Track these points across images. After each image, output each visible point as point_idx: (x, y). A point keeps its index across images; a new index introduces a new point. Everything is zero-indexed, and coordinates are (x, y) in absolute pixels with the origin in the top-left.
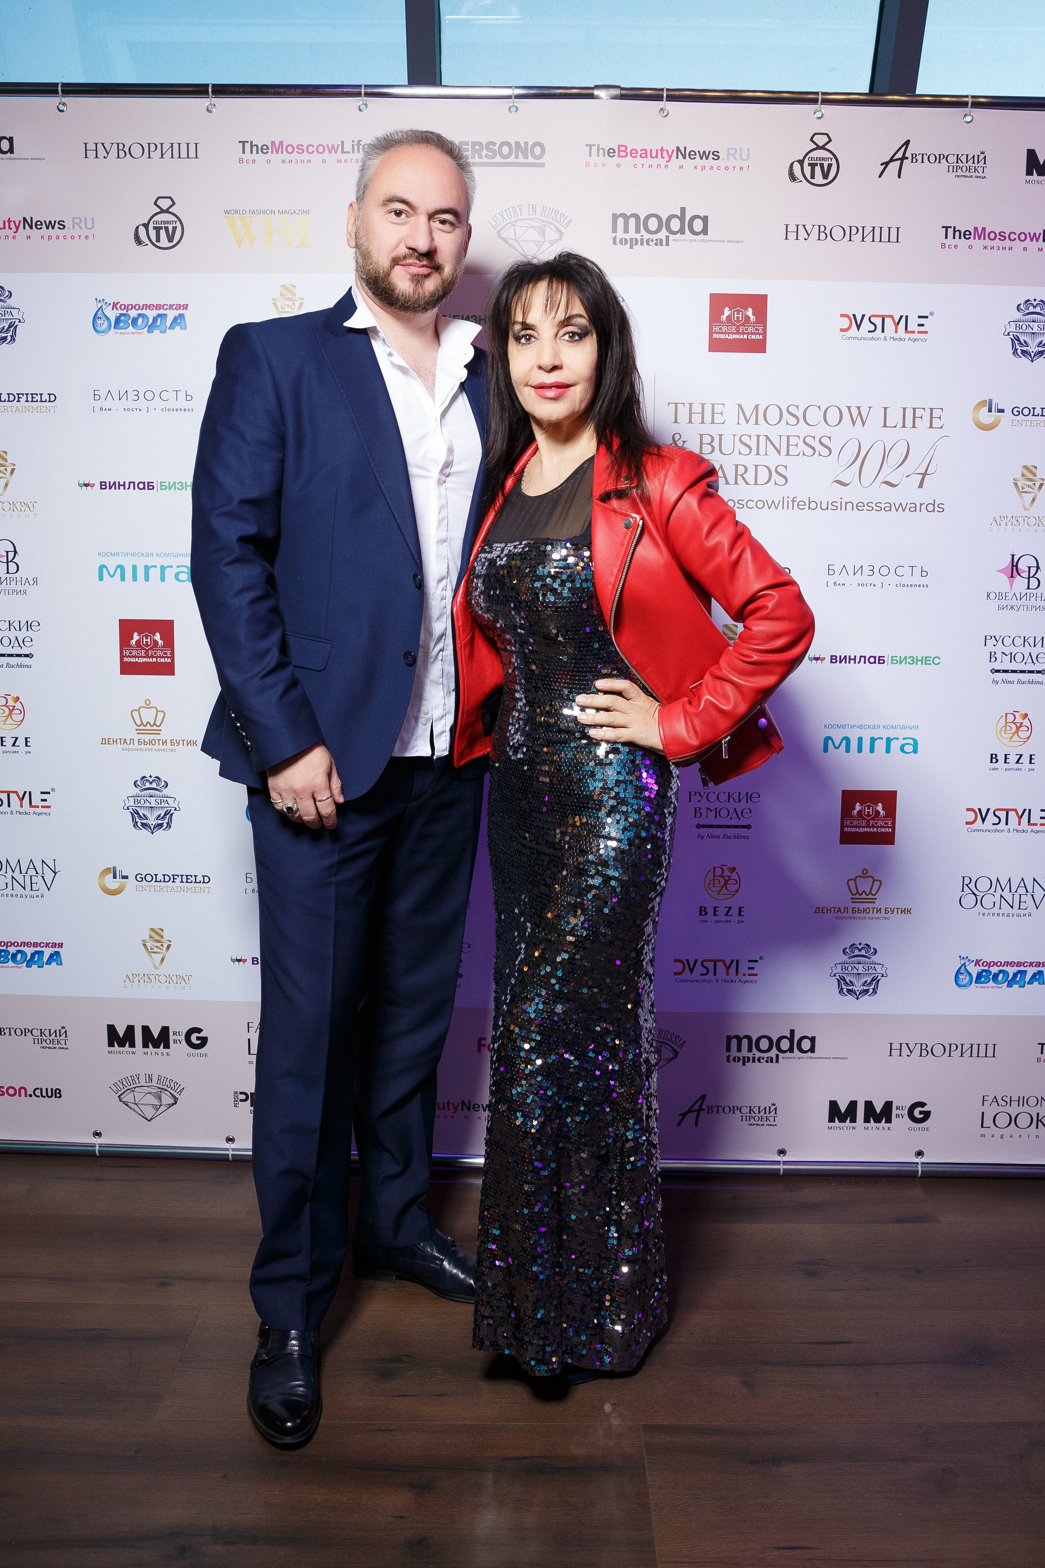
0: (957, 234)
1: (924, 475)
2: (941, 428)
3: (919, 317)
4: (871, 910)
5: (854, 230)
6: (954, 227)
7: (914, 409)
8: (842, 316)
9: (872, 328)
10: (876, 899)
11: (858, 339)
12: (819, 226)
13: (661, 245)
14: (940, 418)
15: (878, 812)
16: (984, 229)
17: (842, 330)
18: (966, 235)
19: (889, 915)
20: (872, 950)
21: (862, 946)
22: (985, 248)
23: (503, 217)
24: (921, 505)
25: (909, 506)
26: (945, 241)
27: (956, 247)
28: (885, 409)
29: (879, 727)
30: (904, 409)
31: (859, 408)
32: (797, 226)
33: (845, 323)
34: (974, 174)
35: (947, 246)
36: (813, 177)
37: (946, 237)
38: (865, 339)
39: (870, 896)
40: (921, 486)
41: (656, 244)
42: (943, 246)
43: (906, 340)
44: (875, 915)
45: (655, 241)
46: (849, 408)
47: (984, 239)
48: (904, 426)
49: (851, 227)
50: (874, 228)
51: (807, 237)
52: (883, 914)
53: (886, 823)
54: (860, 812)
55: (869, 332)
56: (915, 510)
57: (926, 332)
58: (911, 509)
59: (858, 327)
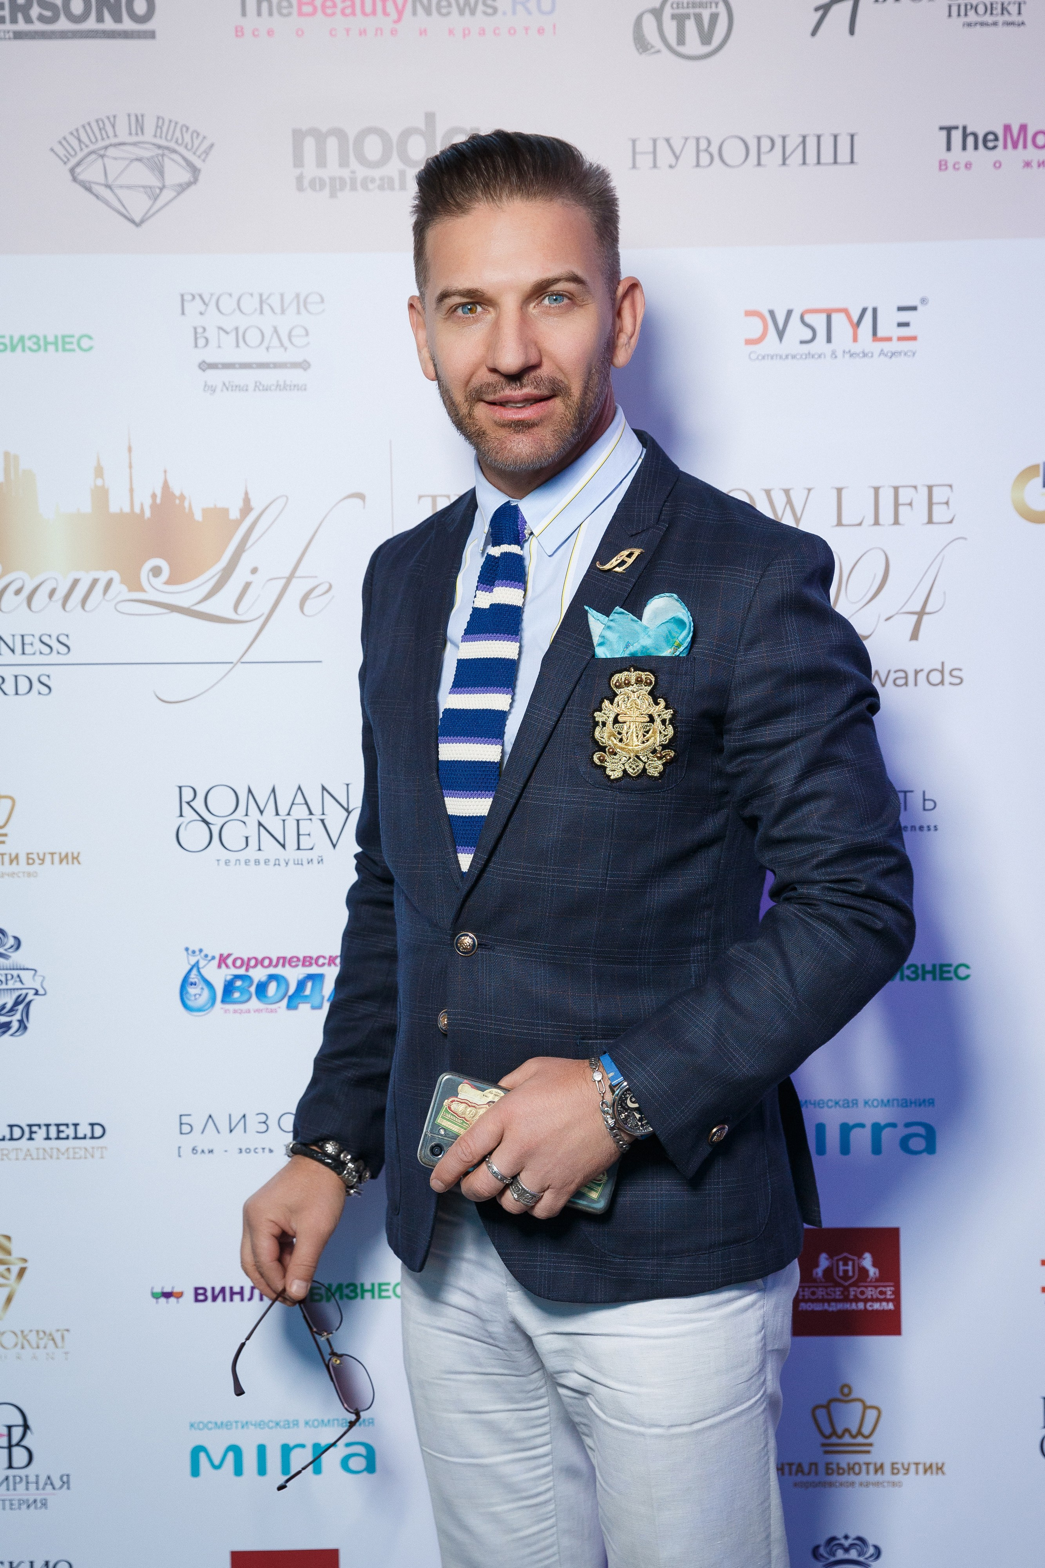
0: (970, 140)
1: (921, 614)
2: (951, 522)
3: (900, 309)
4: (864, 1467)
5: (766, 144)
6: (965, 128)
7: (896, 489)
8: (749, 313)
9: (807, 334)
10: (871, 1445)
11: (781, 357)
12: (698, 140)
13: (392, 188)
14: (947, 503)
15: (864, 1272)
16: (1023, 128)
17: (749, 342)
18: (988, 141)
19: (900, 1477)
20: (871, 1550)
21: (850, 1541)
22: (1028, 164)
23: (80, 140)
24: (916, 673)
25: (892, 676)
26: (945, 155)
27: (968, 166)
28: (839, 491)
29: (855, 1103)
30: (877, 490)
31: (787, 492)
32: (655, 141)
33: (755, 327)
34: (1000, 19)
35: (950, 165)
36: (681, 40)
37: (949, 148)
38: (794, 357)
39: (860, 1440)
40: (915, 636)
41: (381, 188)
42: (943, 165)
43: (876, 354)
44: (872, 1478)
45: (378, 182)
46: (768, 492)
47: (1025, 147)
48: (877, 522)
49: (759, 139)
50: (804, 138)
51: (673, 162)
52: (888, 1476)
53: (881, 1293)
54: (828, 1272)
55: (802, 342)
56: (906, 684)
57: (914, 338)
58: (899, 682)
59: (781, 334)
